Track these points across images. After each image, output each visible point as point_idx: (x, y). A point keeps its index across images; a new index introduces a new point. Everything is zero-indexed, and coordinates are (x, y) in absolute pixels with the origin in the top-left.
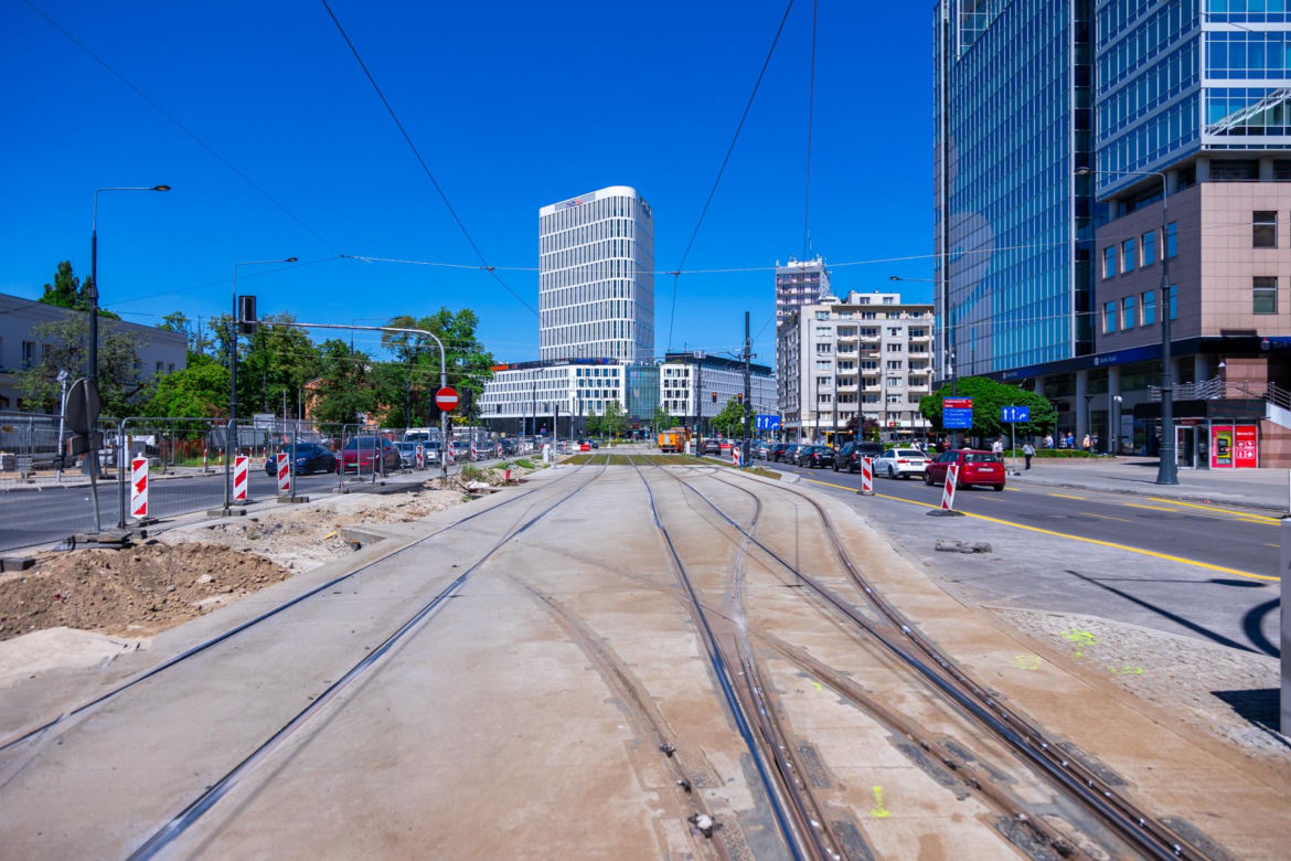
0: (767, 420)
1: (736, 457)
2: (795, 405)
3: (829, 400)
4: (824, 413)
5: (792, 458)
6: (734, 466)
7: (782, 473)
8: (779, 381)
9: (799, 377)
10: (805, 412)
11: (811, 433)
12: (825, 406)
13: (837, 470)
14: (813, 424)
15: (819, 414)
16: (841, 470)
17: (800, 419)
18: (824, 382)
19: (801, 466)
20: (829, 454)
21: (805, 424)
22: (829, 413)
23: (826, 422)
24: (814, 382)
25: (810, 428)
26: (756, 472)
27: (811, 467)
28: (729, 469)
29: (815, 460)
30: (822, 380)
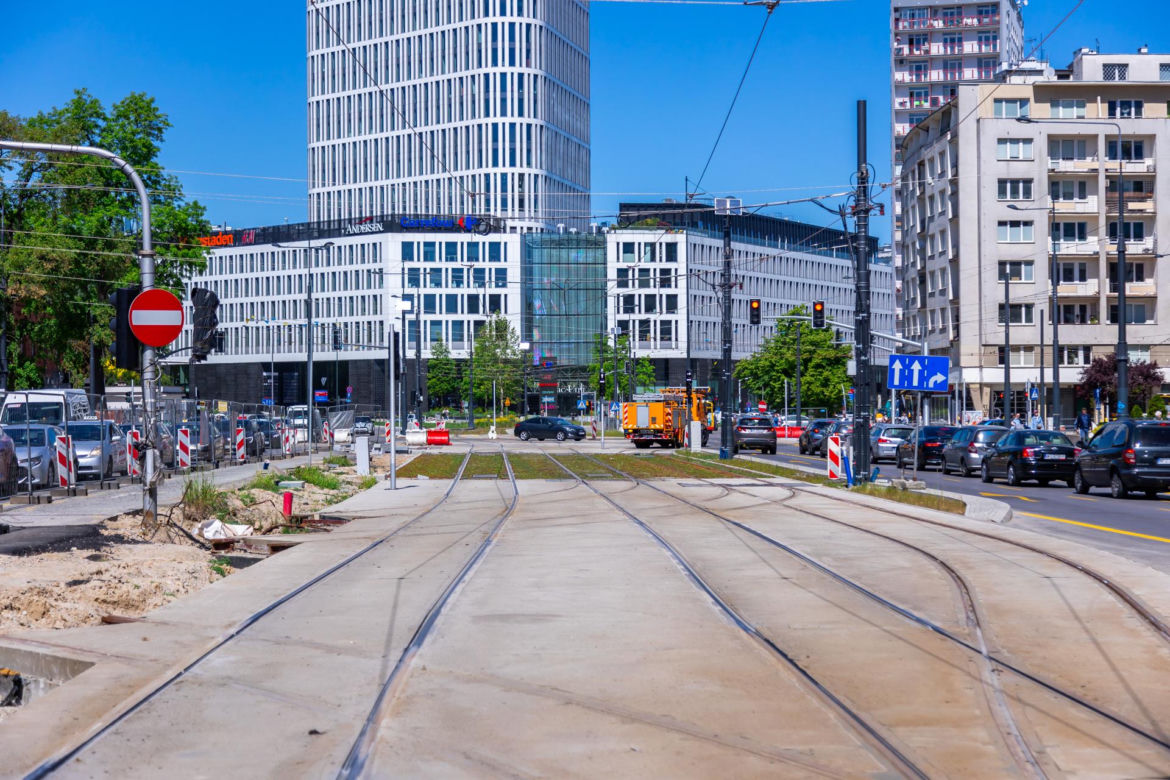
0: (916, 367)
1: (834, 458)
2: (944, 330)
3: (1029, 319)
4: (1017, 348)
5: (964, 461)
6: (830, 481)
7: (965, 498)
8: (901, 272)
9: (955, 262)
10: (969, 346)
11: (986, 400)
12: (1022, 333)
13: (1084, 491)
14: (996, 375)
15: (1004, 354)
16: (1093, 489)
17: (957, 364)
18: (1017, 274)
19: (989, 480)
20: (1060, 451)
21: (970, 376)
22: (1029, 348)
23: (1025, 373)
24: (991, 272)
25: (982, 385)
26: (890, 494)
27: (1017, 483)
28: (820, 488)
29: (1026, 465)
30: (1010, 270)
